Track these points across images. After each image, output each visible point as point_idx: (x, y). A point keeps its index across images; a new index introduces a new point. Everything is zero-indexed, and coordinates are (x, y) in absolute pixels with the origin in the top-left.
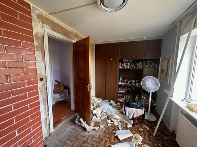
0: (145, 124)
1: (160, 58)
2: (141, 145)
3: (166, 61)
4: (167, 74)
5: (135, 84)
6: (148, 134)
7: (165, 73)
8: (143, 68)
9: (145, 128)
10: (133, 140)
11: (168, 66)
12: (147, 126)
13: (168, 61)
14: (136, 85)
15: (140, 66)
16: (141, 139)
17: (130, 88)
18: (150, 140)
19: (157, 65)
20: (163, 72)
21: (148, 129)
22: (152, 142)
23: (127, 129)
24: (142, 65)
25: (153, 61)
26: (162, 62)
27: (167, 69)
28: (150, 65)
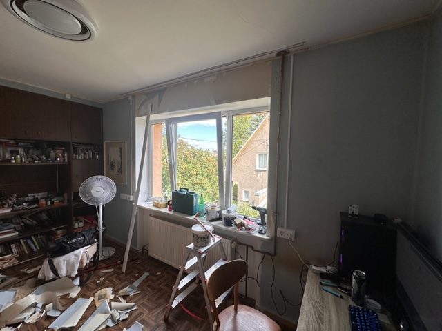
0: (102, 268)
1: (104, 143)
2: (115, 296)
3: (118, 149)
4: (120, 170)
5: (49, 203)
6: (115, 277)
7: (116, 168)
8: (68, 160)
9: (106, 273)
10: (97, 305)
11: (121, 156)
12: (107, 268)
13: (121, 148)
14: (52, 203)
15: (59, 156)
16: (109, 290)
17: (30, 217)
18: (122, 281)
19: (98, 154)
20: (114, 166)
21: (112, 270)
22: (125, 280)
23: (74, 302)
24: (66, 155)
25: (89, 147)
26: (108, 150)
27: (120, 161)
28: (85, 154)
